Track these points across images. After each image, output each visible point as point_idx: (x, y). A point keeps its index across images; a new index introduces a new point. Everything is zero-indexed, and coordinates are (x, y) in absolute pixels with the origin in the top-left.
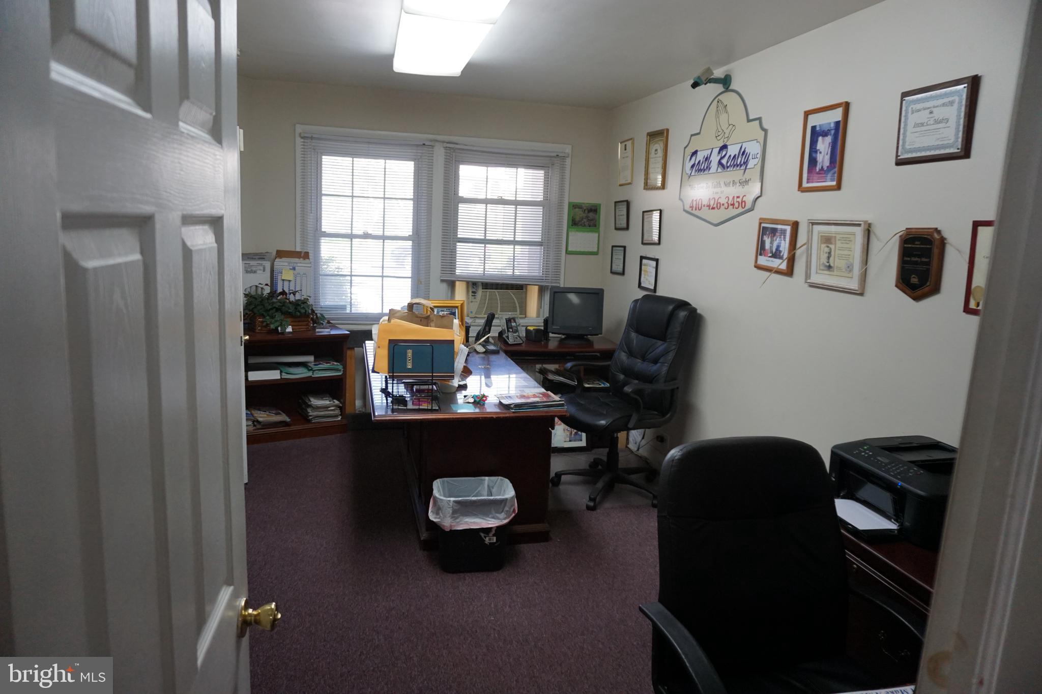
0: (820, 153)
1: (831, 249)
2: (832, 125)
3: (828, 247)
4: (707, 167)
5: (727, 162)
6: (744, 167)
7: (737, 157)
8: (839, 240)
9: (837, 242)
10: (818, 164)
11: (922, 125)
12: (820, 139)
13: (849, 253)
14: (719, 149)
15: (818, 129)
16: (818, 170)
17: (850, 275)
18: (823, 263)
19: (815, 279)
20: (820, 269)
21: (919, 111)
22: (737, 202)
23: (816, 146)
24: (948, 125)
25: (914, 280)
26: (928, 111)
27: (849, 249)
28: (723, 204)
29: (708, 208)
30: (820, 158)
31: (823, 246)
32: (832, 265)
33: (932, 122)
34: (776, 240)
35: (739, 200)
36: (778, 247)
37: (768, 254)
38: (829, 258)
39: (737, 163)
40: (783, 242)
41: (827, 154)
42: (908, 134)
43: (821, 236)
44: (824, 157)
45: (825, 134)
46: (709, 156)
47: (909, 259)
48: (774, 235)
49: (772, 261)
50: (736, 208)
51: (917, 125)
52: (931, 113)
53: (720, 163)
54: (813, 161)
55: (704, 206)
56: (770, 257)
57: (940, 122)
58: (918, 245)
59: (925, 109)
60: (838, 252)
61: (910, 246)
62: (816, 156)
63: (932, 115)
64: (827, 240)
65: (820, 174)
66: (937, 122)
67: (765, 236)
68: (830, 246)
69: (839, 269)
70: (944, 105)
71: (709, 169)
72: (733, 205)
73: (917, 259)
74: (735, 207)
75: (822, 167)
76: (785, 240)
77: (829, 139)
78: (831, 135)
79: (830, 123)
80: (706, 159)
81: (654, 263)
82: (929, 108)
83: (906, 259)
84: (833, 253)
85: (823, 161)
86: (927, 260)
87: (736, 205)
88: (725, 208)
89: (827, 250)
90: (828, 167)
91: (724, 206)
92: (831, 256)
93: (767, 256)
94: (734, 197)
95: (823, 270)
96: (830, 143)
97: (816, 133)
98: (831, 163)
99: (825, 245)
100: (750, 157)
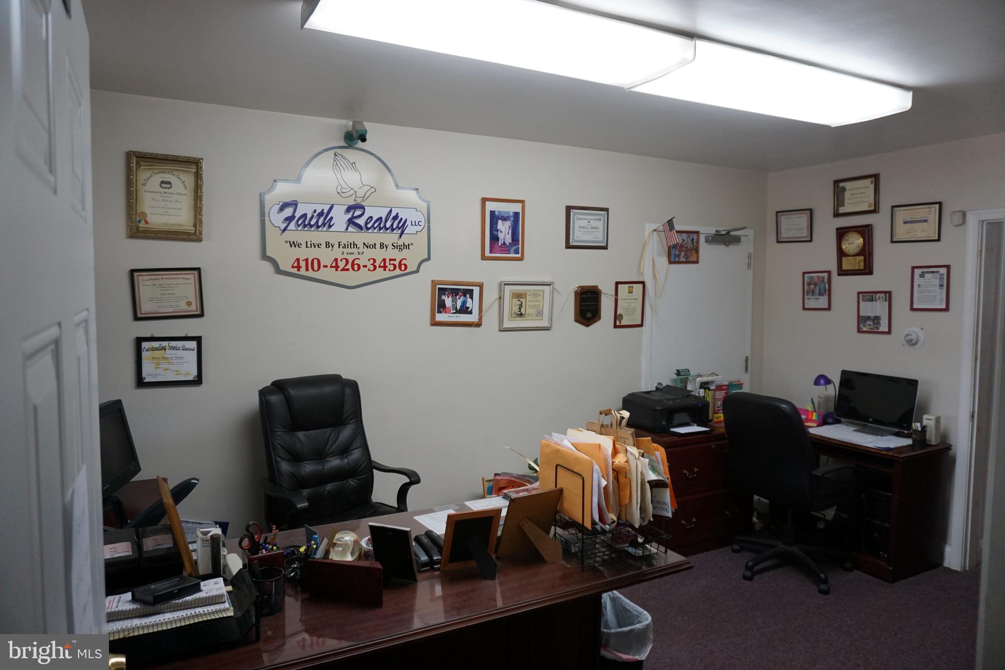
0: (501, 232)
1: (522, 302)
2: (511, 214)
3: (519, 301)
4: (324, 224)
5: (366, 223)
6: (400, 231)
7: (383, 219)
8: (529, 295)
9: (527, 296)
10: (500, 240)
11: (584, 228)
12: (500, 222)
13: (538, 303)
14: (347, 206)
15: (497, 213)
16: (500, 245)
17: (541, 318)
18: (515, 312)
19: (507, 324)
20: (511, 317)
21: (581, 219)
22: (390, 264)
23: (497, 227)
24: (598, 231)
25: (589, 315)
26: (587, 221)
27: (539, 301)
28: (365, 266)
29: (334, 269)
30: (501, 236)
31: (515, 300)
32: (523, 313)
33: (589, 227)
34: (459, 298)
35: (397, 263)
36: (464, 303)
37: (450, 311)
38: (520, 309)
39: (385, 226)
40: (469, 300)
41: (508, 234)
42: (576, 231)
43: (513, 293)
44: (505, 235)
45: (505, 219)
46: (325, 211)
47: (584, 304)
48: (456, 296)
49: (457, 316)
50: (389, 270)
51: (580, 227)
52: (589, 222)
53: (351, 222)
54: (494, 238)
55: (325, 266)
56: (453, 313)
57: (595, 228)
58: (589, 295)
59: (585, 219)
60: (528, 303)
61: (585, 296)
62: (498, 234)
63: (589, 224)
64: (519, 296)
65: (502, 247)
66: (592, 228)
67: (443, 296)
68: (521, 300)
69: (532, 315)
70: (596, 219)
71: (330, 226)
72: (385, 267)
73: (589, 303)
74: (387, 269)
75: (504, 243)
76: (472, 298)
77: (508, 224)
78: (510, 220)
79: (510, 212)
80: (321, 214)
81: (193, 344)
82: (587, 219)
83: (582, 304)
84: (524, 305)
85: (504, 239)
86: (596, 303)
87: (392, 267)
88: (369, 270)
89: (519, 303)
90: (510, 243)
91: (366, 269)
92: (522, 307)
93: (449, 313)
94: (384, 260)
95: (514, 317)
96: (510, 227)
97: (495, 218)
98: (513, 240)
99: (516, 300)
100: (408, 223)
